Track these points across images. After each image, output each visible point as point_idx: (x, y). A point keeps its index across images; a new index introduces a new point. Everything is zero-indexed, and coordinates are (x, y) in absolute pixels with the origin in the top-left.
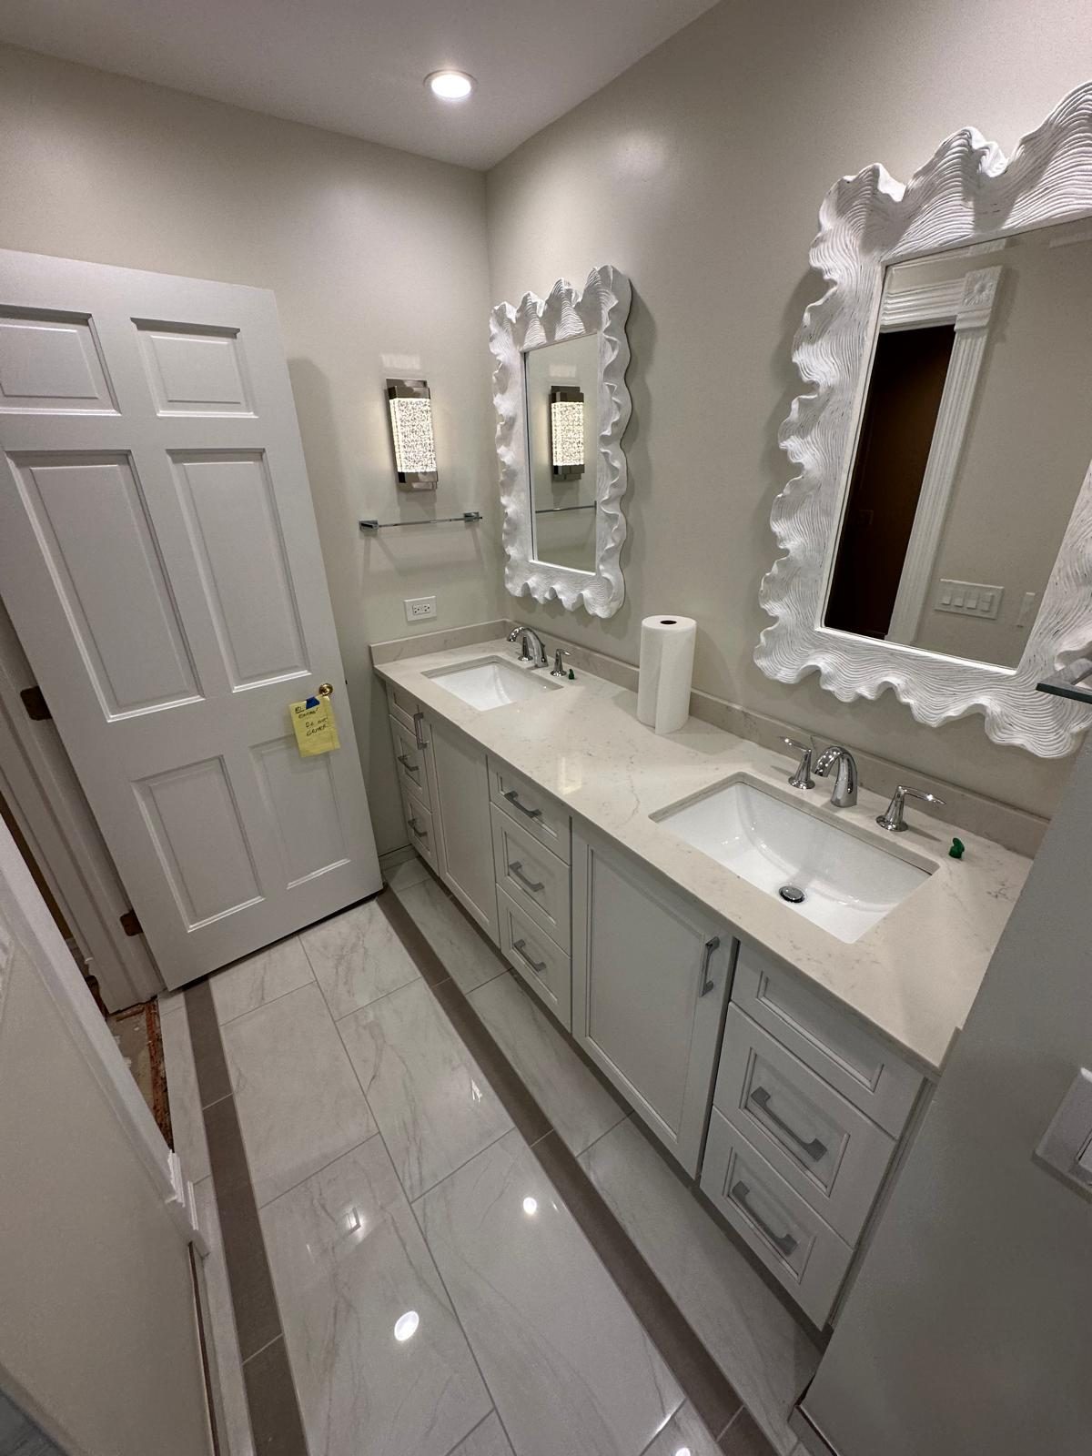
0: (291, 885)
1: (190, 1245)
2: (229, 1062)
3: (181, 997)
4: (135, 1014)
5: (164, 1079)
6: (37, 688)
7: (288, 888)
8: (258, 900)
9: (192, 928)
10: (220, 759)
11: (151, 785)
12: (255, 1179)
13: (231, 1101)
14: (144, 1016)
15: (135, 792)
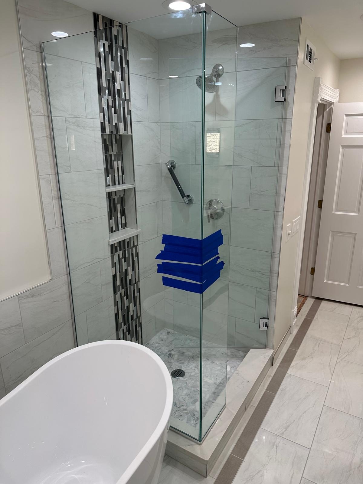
0: (359, 287)
1: (291, 326)
2: (316, 315)
3: (314, 300)
4: (302, 297)
5: (301, 309)
6: (322, 200)
7: (358, 287)
8: (346, 285)
9: (326, 281)
10: (355, 234)
11: (335, 234)
12: (308, 332)
13: (312, 321)
14: (304, 298)
15: (330, 235)
